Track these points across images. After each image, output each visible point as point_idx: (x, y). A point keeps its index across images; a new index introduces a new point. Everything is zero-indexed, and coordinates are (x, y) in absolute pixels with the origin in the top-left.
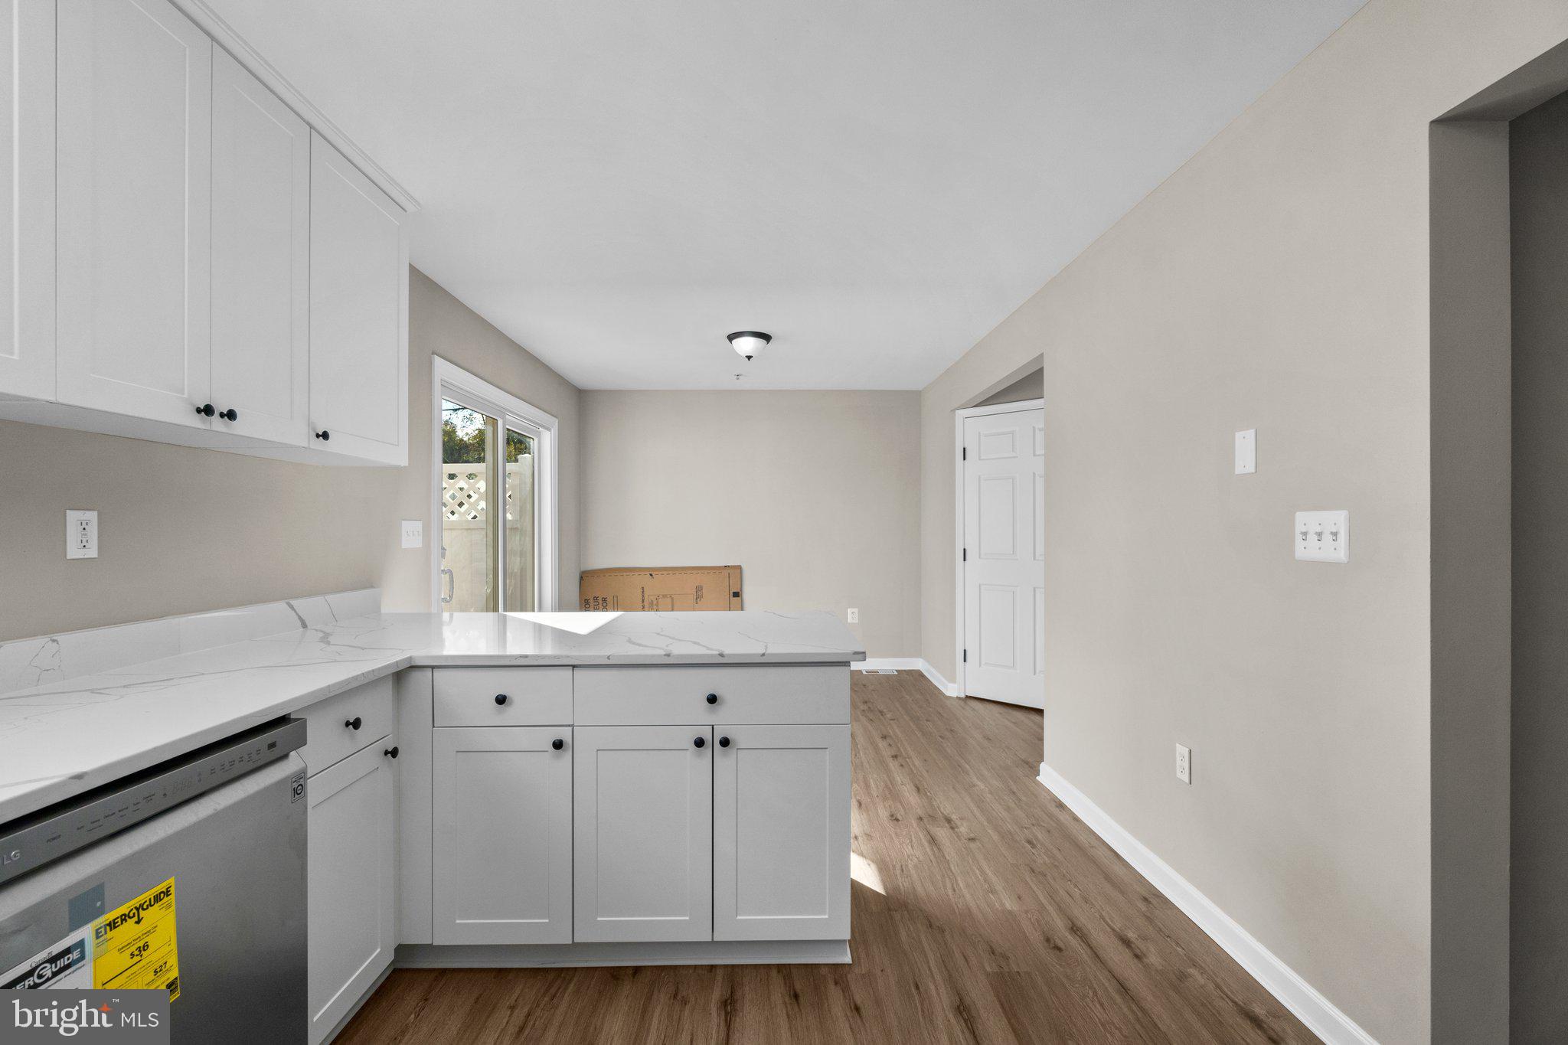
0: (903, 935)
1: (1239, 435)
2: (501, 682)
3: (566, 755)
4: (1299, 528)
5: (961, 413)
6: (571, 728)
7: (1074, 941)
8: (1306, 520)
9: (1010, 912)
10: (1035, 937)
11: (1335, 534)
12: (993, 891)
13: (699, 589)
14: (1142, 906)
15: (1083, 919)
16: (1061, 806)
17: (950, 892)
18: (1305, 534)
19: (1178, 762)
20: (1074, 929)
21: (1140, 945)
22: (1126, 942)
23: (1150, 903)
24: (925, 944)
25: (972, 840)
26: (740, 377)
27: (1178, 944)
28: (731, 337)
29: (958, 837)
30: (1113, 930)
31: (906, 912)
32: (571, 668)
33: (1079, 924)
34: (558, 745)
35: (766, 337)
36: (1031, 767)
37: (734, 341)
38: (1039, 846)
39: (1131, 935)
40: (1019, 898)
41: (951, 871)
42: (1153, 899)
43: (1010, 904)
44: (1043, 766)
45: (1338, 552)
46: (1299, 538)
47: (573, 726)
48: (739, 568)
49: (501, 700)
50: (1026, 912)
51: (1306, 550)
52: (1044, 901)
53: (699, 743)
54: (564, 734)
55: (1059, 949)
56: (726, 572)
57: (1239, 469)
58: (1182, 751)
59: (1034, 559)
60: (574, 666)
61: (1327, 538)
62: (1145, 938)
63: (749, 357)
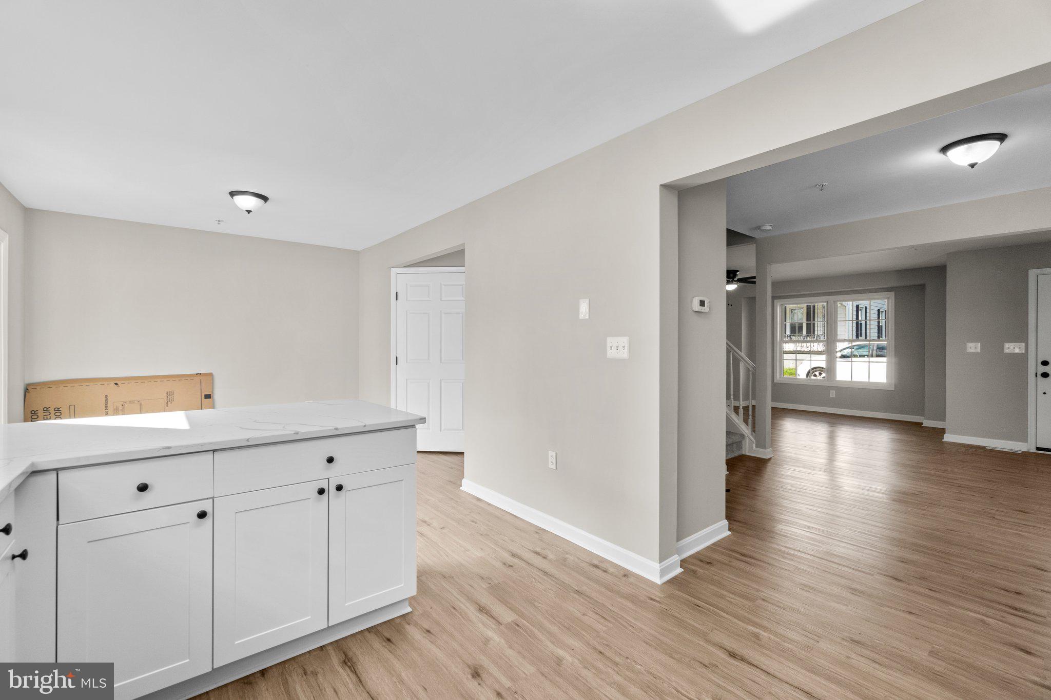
0: (432, 587)
1: (581, 301)
2: (141, 473)
3: (208, 521)
4: (609, 344)
5: (394, 271)
6: (212, 500)
7: (516, 561)
8: (611, 341)
9: (481, 557)
10: (498, 565)
11: (624, 347)
12: (468, 550)
13: (170, 394)
14: (536, 536)
15: (516, 550)
16: (479, 500)
17: (445, 557)
18: (611, 347)
19: (550, 460)
20: (514, 555)
21: (543, 552)
22: (537, 553)
23: (539, 533)
24: (448, 587)
25: (443, 528)
26: (221, 223)
27: (557, 547)
28: (232, 194)
29: (434, 529)
30: (530, 550)
31: (427, 575)
32: (212, 452)
33: (515, 553)
34: (202, 515)
35: (265, 199)
36: (454, 484)
37: (234, 197)
38: (478, 522)
39: (538, 550)
40: (482, 549)
41: (440, 547)
42: (539, 531)
43: (479, 554)
44: (464, 481)
45: (624, 354)
46: (608, 348)
47: (213, 498)
48: (211, 375)
49: (143, 488)
50: (489, 555)
51: (612, 353)
52: (495, 547)
53: (321, 492)
54: (206, 506)
55: (512, 566)
56: (197, 379)
57: (581, 317)
58: (552, 454)
59: (441, 362)
60: (214, 451)
61: (621, 348)
62: (544, 549)
63: (249, 212)
